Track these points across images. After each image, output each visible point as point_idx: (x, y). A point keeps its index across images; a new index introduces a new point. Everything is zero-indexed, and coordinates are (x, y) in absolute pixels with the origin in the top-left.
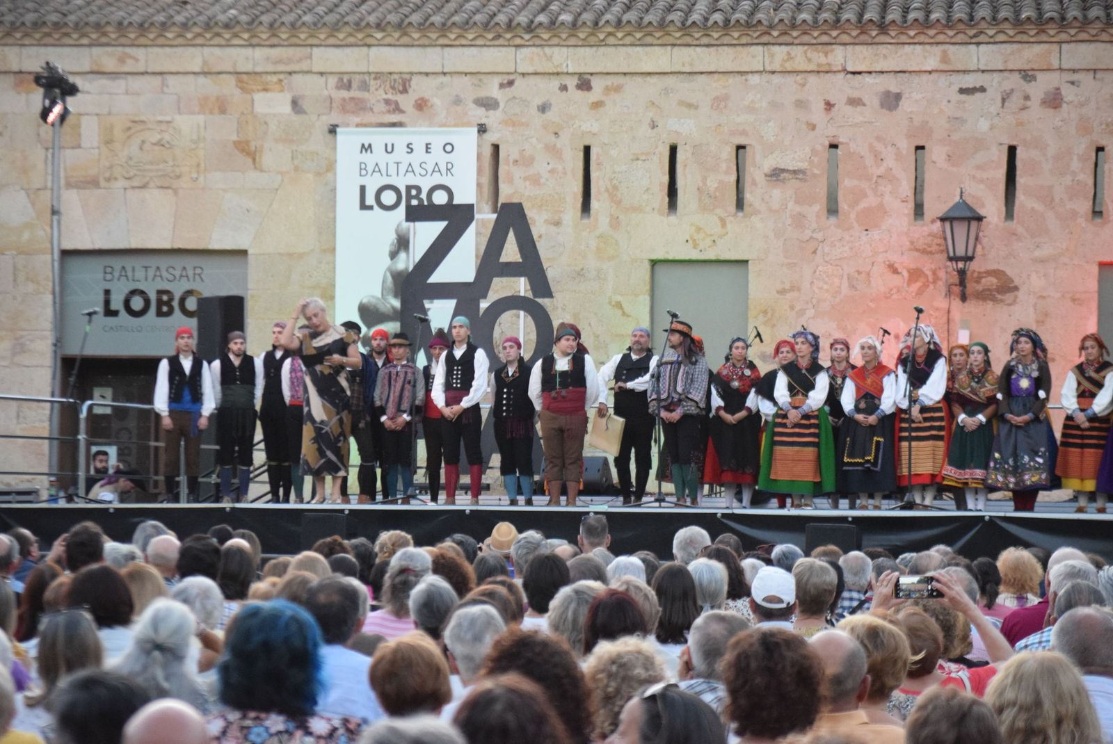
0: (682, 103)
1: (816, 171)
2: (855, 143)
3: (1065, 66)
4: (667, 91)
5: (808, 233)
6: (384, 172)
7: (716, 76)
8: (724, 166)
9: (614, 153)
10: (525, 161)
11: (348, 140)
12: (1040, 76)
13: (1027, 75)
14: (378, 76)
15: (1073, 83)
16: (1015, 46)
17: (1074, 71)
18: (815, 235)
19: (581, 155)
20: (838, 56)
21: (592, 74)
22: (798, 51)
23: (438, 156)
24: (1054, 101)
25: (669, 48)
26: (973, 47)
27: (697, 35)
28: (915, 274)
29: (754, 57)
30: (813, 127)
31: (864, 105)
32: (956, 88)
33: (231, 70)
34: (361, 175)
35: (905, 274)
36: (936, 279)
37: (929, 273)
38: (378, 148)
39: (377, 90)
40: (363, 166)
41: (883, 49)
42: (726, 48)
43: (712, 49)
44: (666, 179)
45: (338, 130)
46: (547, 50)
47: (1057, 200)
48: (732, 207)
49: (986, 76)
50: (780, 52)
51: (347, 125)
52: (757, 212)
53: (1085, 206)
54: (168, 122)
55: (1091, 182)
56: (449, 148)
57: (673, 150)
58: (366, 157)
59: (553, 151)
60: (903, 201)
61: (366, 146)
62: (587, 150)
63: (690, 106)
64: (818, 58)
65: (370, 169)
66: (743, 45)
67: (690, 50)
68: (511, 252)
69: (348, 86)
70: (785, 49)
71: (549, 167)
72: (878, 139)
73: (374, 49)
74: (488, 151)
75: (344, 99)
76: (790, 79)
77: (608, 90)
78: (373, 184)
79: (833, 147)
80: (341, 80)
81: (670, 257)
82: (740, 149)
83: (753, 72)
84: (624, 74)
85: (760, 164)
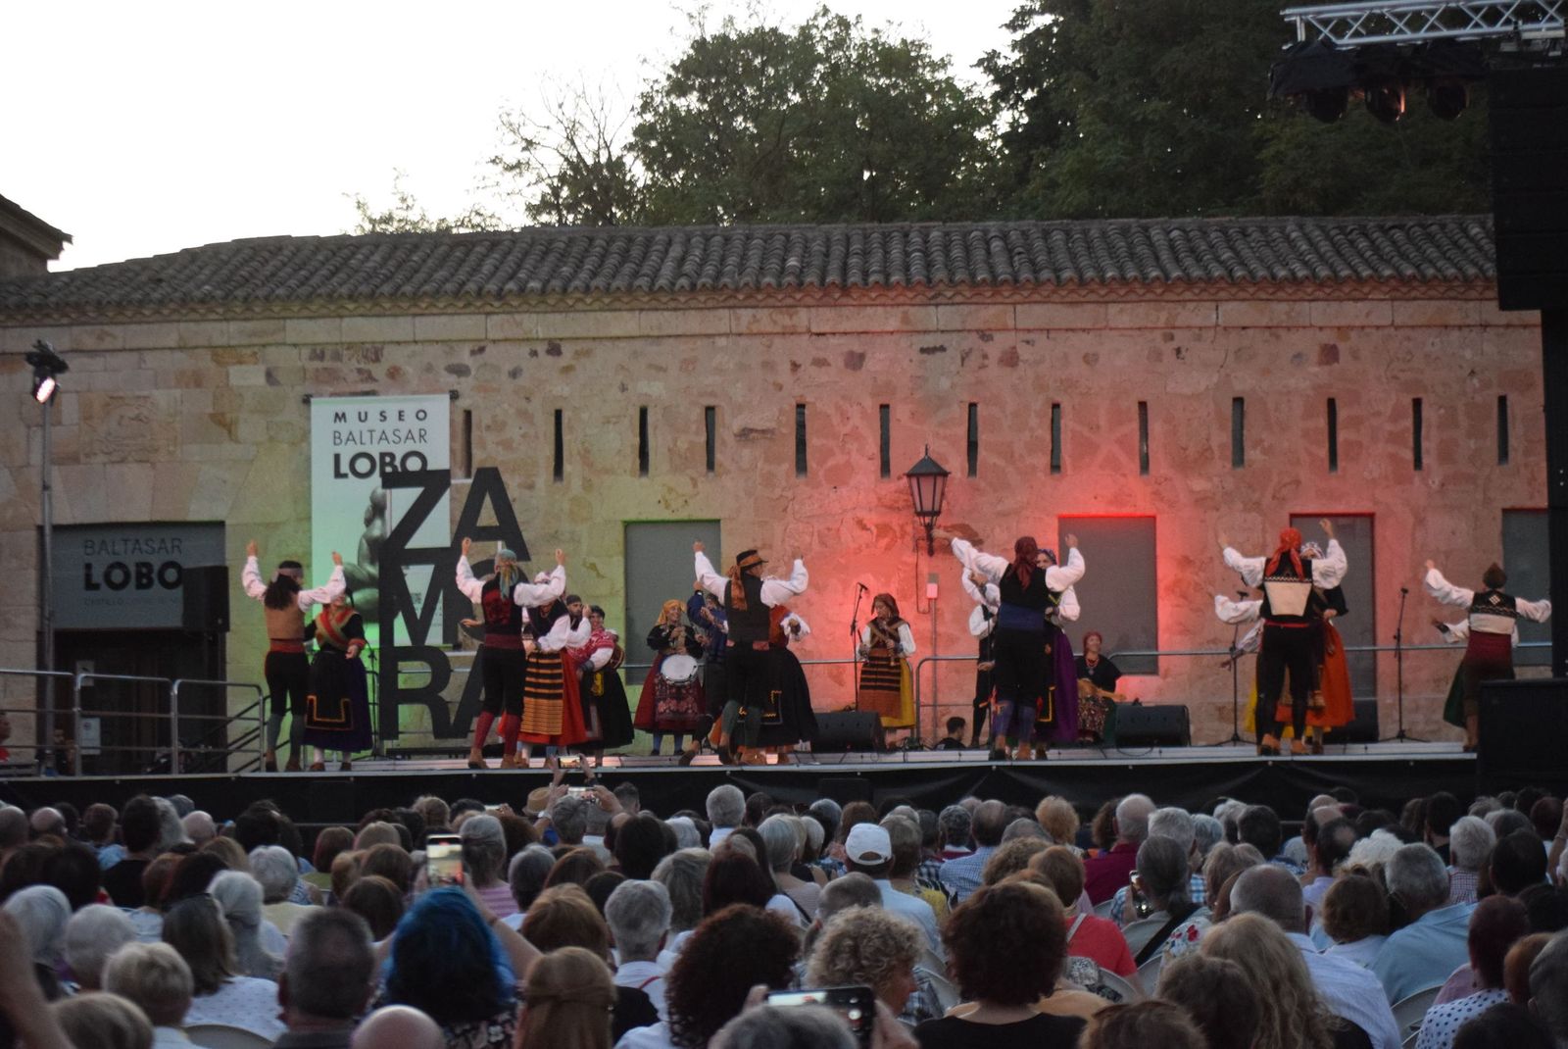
0: (650, 366)
1: (784, 431)
2: (821, 404)
3: (1019, 326)
4: (635, 354)
5: (778, 492)
6: (358, 441)
7: (683, 340)
8: (694, 427)
9: (585, 416)
10: (497, 426)
11: (322, 410)
12: (997, 336)
13: (985, 335)
14: (350, 346)
15: (1028, 342)
16: (973, 307)
18: (785, 494)
19: (552, 419)
20: (803, 318)
21: (561, 339)
22: (763, 314)
23: (411, 423)
24: (1011, 359)
25: (637, 312)
26: (932, 309)
27: (664, 300)
28: (883, 530)
29: (721, 320)
30: (780, 388)
31: (829, 365)
32: (917, 347)
33: (206, 344)
34: (335, 444)
35: (873, 528)
36: (904, 534)
37: (897, 529)
38: (352, 416)
39: (349, 360)
40: (337, 435)
41: (845, 311)
42: (693, 312)
43: (679, 313)
44: (637, 440)
45: (313, 400)
46: (518, 317)
47: (1017, 455)
48: (703, 468)
49: (947, 336)
50: (746, 315)
51: (321, 395)
52: (728, 472)
53: (1043, 460)
54: (145, 397)
55: (1048, 437)
56: (421, 416)
57: (643, 412)
58: (340, 426)
59: (524, 415)
60: (870, 459)
61: (340, 415)
62: (558, 414)
63: (660, 369)
64: (784, 320)
65: (344, 438)
66: (709, 309)
67: (659, 313)
68: (487, 516)
69: (321, 357)
70: (750, 312)
71: (522, 432)
72: (843, 397)
73: (346, 320)
74: (460, 418)
75: (317, 370)
76: (757, 341)
77: (578, 354)
78: (347, 452)
79: (801, 407)
80: (314, 351)
81: (643, 517)
82: (710, 410)
83: (720, 335)
84: (594, 339)
85: (729, 425)
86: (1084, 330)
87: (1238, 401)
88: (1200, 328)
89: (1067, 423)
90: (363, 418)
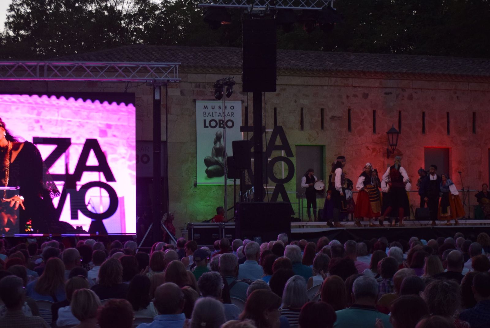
0: (304, 95)
1: (345, 117)
2: (355, 109)
3: (413, 87)
4: (299, 91)
5: (343, 137)
6: (212, 116)
7: (314, 86)
8: (317, 115)
9: (284, 110)
11: (200, 104)
12: (407, 90)
13: (403, 90)
14: (208, 83)
15: (416, 92)
16: (401, 81)
17: (416, 89)
18: (345, 137)
19: (273, 111)
20: (350, 81)
22: (339, 80)
23: (229, 110)
24: (411, 98)
25: (300, 77)
26: (388, 80)
28: (374, 150)
29: (326, 81)
30: (343, 103)
31: (358, 97)
32: (384, 92)
34: (204, 116)
35: (372, 150)
36: (380, 151)
37: (378, 150)
38: (210, 107)
39: (208, 88)
40: (205, 113)
41: (364, 80)
42: (318, 78)
43: (314, 78)
44: (300, 119)
45: (196, 101)
47: (412, 128)
48: (320, 128)
49: (392, 89)
50: (333, 79)
51: (199, 100)
52: (328, 130)
53: (420, 130)
54: (140, 98)
55: (422, 122)
56: (232, 108)
57: (302, 109)
58: (206, 110)
60: (370, 127)
61: (206, 106)
62: (275, 109)
63: (307, 96)
64: (345, 82)
65: (207, 114)
66: (322, 77)
67: (307, 78)
68: (279, 142)
69: (199, 87)
70: (335, 79)
72: (362, 107)
73: (207, 75)
74: (244, 109)
75: (198, 91)
76: (336, 88)
77: (282, 90)
78: (208, 119)
79: (349, 110)
80: (197, 84)
81: (302, 144)
82: (322, 110)
83: (325, 86)
84: (286, 85)
85: (328, 114)
86: (431, 89)
87: (474, 114)
88: (464, 90)
89: (427, 118)
90: (213, 108)
